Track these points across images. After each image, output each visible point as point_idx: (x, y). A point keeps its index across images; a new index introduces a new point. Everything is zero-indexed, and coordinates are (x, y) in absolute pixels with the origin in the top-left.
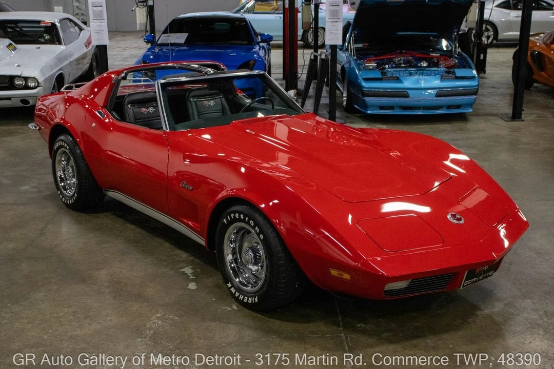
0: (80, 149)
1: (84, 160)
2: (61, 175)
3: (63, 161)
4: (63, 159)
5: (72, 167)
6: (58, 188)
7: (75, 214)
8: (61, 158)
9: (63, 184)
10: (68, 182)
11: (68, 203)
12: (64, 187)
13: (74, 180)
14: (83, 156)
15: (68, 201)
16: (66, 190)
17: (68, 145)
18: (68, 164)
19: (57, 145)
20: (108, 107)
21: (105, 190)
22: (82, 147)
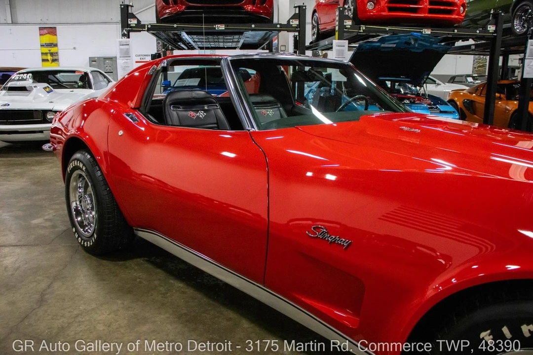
0: (100, 170)
1: (106, 184)
2: (77, 207)
3: (80, 187)
4: (80, 184)
5: (90, 196)
6: (73, 225)
7: (94, 260)
8: (77, 184)
9: (79, 219)
10: (87, 216)
11: (86, 245)
12: (81, 224)
13: (94, 213)
14: (104, 179)
15: (85, 243)
16: (83, 226)
17: (84, 165)
18: (85, 192)
19: (71, 166)
20: (142, 109)
21: (136, 230)
22: (104, 169)
